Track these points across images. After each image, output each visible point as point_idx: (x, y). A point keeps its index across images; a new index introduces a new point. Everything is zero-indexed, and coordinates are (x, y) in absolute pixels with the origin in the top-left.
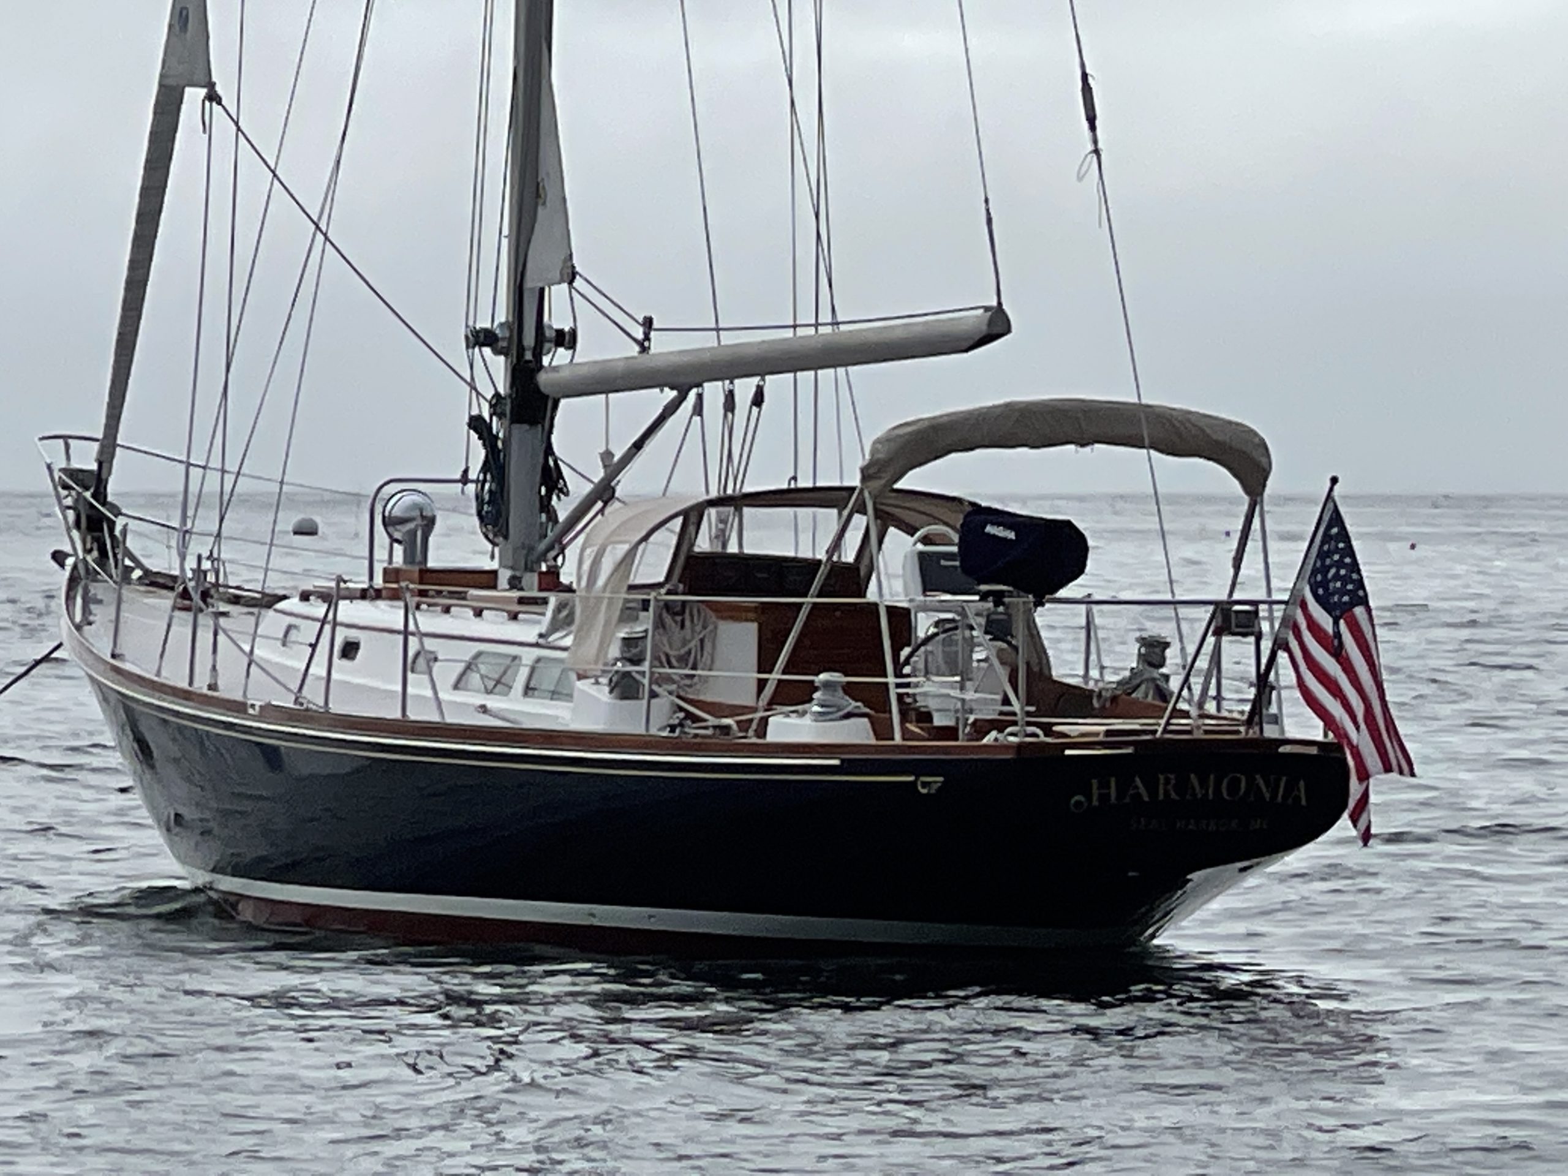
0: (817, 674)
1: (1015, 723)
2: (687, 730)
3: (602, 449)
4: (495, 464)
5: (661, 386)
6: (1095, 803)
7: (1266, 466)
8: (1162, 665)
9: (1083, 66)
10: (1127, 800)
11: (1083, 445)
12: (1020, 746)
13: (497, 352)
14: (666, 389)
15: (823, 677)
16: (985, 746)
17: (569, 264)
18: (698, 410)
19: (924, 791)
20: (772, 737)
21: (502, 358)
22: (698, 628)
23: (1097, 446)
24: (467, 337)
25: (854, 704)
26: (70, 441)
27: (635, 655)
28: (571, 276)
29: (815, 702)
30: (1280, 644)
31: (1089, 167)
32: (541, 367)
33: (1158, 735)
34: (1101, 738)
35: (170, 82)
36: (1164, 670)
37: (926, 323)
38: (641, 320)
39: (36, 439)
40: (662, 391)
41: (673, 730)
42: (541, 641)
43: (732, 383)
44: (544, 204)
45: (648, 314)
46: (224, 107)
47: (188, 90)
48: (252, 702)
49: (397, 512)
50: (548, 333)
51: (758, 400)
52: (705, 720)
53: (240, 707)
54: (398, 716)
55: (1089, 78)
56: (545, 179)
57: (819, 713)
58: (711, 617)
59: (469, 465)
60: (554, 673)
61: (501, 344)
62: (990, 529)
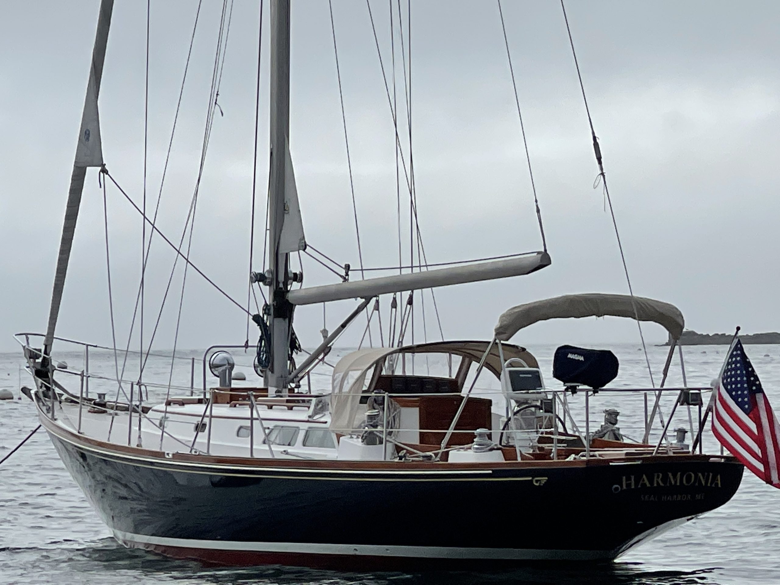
0: (476, 430)
1: (585, 451)
2: (407, 458)
3: (322, 328)
4: (267, 337)
5: (356, 297)
7: (682, 324)
8: (615, 424)
9: (593, 133)
11: (599, 317)
12: (588, 461)
13: (265, 284)
14: (359, 299)
15: (479, 430)
16: (570, 462)
17: (303, 241)
18: (377, 308)
19: (537, 484)
20: (451, 460)
21: (268, 287)
23: (605, 316)
24: (251, 277)
26: (29, 336)
27: (374, 423)
28: (304, 246)
29: (474, 443)
30: (709, 409)
31: (600, 181)
32: (288, 291)
33: (654, 454)
34: (624, 457)
35: (79, 165)
36: (617, 426)
37: (505, 261)
38: (344, 266)
39: (14, 335)
40: (356, 300)
41: (401, 459)
42: (310, 419)
43: (395, 294)
44: (288, 213)
45: (347, 263)
46: (109, 175)
47: (88, 168)
48: (168, 452)
49: (216, 362)
50: (291, 275)
51: (410, 302)
52: (416, 453)
53: (161, 455)
54: (249, 456)
55: (597, 139)
56: (288, 202)
57: (477, 449)
58: (398, 406)
59: (249, 339)
60: (321, 433)
61: (268, 280)
62: (570, 356)
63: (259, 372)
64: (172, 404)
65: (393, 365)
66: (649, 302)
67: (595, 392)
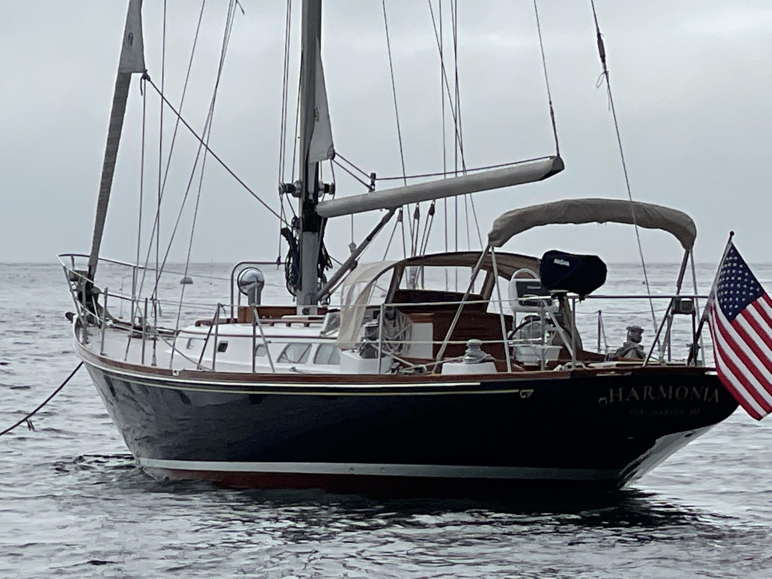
0: (467, 340)
1: (571, 361)
2: (400, 371)
3: (350, 243)
4: (295, 252)
5: (381, 208)
6: (612, 401)
7: (694, 233)
8: (639, 341)
9: (598, 29)
10: (627, 400)
11: (601, 223)
12: (573, 373)
13: (294, 196)
14: (384, 210)
15: (470, 341)
16: (556, 372)
17: (332, 149)
18: (400, 219)
19: (524, 397)
20: (445, 372)
21: (297, 199)
22: (403, 326)
23: (608, 223)
24: (280, 189)
25: (486, 355)
26: (74, 257)
27: (372, 336)
28: (333, 155)
29: (466, 355)
30: (705, 319)
31: (603, 80)
32: (317, 202)
33: (644, 365)
34: (612, 368)
35: (124, 71)
36: (641, 344)
37: (520, 166)
38: (369, 175)
39: (57, 256)
40: (381, 211)
41: (393, 371)
42: (322, 336)
43: (418, 204)
44: (318, 120)
45: (373, 172)
46: (151, 82)
47: (133, 75)
48: (175, 370)
49: (245, 279)
50: (322, 187)
51: (432, 212)
52: (410, 366)
53: (169, 373)
54: (251, 372)
55: (602, 36)
56: (318, 107)
57: (469, 360)
58: (409, 320)
59: (281, 255)
60: (330, 350)
61: (297, 192)
62: (556, 261)
63: (291, 290)
64: (201, 325)
65: (414, 280)
66: (656, 208)
67: (582, 299)
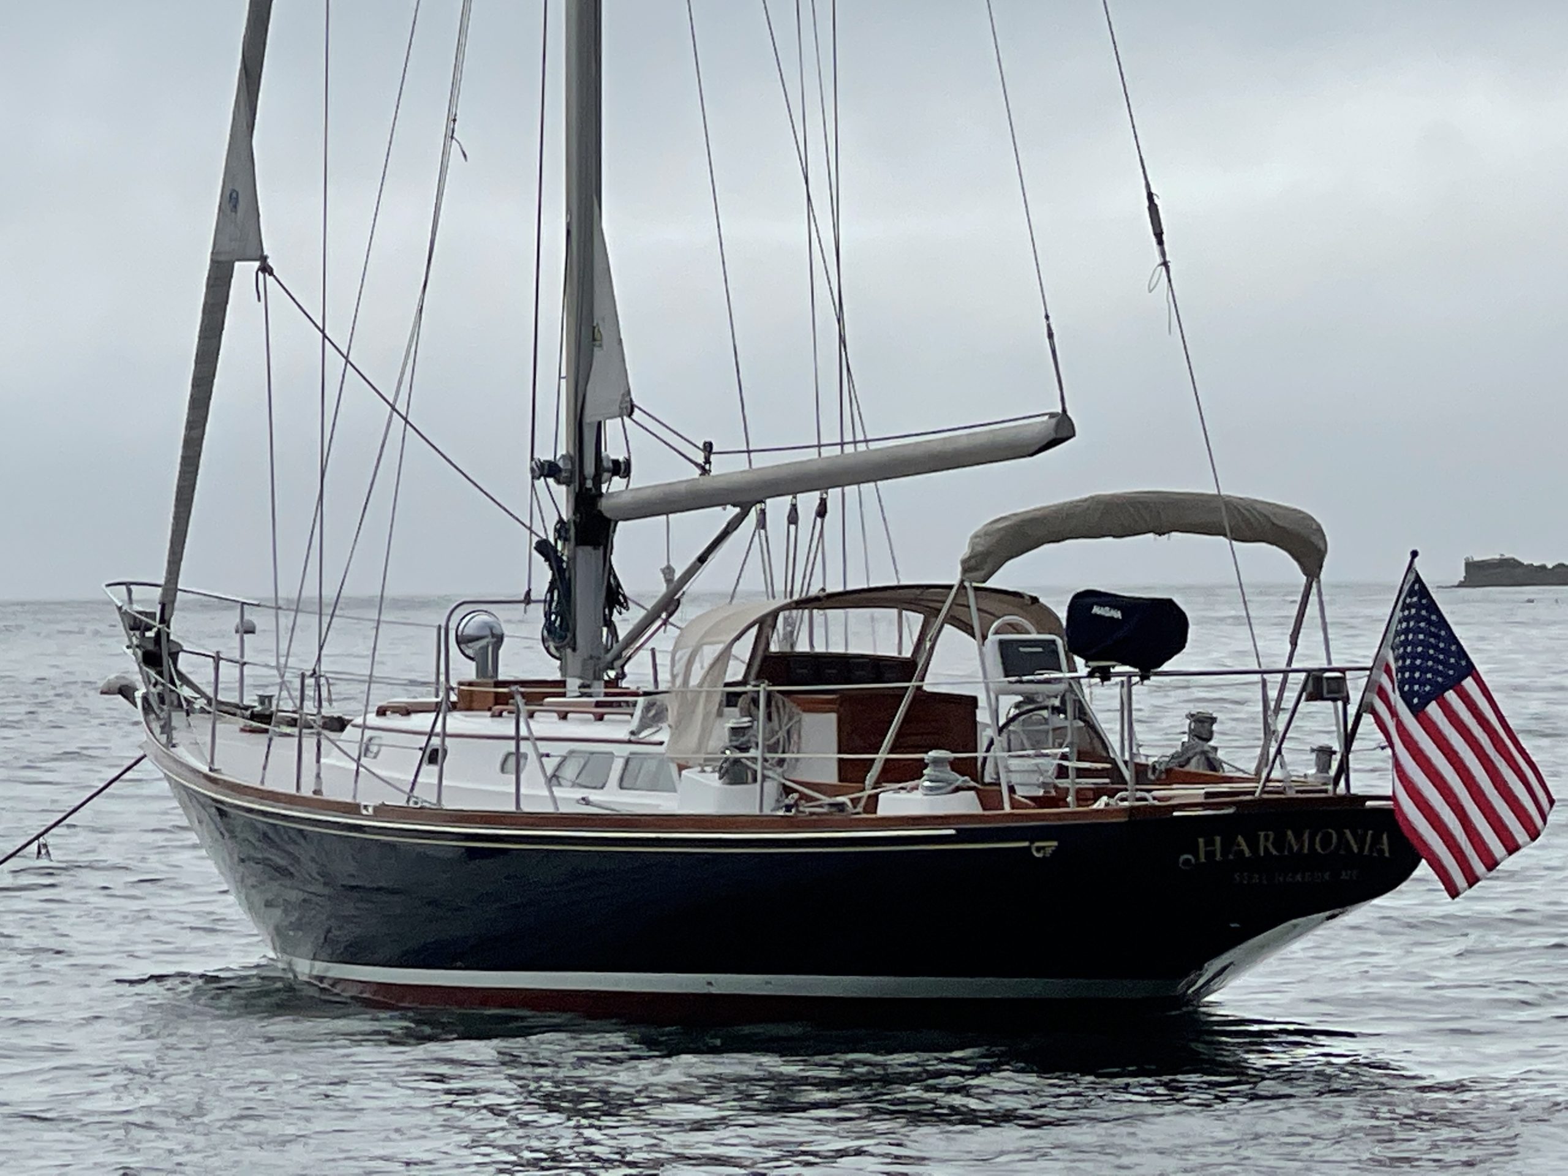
0: (926, 752)
1: (1126, 790)
2: (801, 809)
3: (664, 565)
4: (562, 582)
5: (723, 504)
6: (1203, 860)
7: (1322, 547)
8: (1209, 740)
9: (1148, 186)
10: (1231, 857)
11: (1161, 534)
12: (1132, 809)
13: (559, 482)
14: (729, 507)
15: (933, 754)
16: (1097, 811)
17: (628, 399)
18: (762, 523)
19: (1039, 855)
20: (883, 811)
21: (564, 488)
22: (784, 719)
23: (1173, 534)
24: (532, 470)
25: (962, 778)
26: (133, 587)
27: (742, 744)
28: (630, 409)
29: (925, 778)
30: (1366, 707)
31: (1160, 275)
32: (601, 495)
33: (1257, 794)
34: (1201, 800)
35: (222, 258)
36: (1212, 743)
37: (991, 431)
38: (701, 446)
39: (103, 586)
40: (725, 509)
41: (788, 810)
42: (633, 738)
43: (795, 498)
44: (601, 346)
45: (708, 440)
46: (274, 276)
47: (237, 264)
48: (366, 803)
49: (469, 631)
50: (607, 464)
51: (822, 512)
52: (817, 800)
53: (353, 809)
54: (513, 809)
55: (1155, 197)
56: (600, 323)
57: (927, 788)
58: (796, 710)
59: (532, 587)
60: (651, 765)
61: (564, 474)
62: (1096, 610)
63: (553, 650)
64: (388, 713)
65: (792, 632)
66: (1258, 506)
67: (1144, 677)
